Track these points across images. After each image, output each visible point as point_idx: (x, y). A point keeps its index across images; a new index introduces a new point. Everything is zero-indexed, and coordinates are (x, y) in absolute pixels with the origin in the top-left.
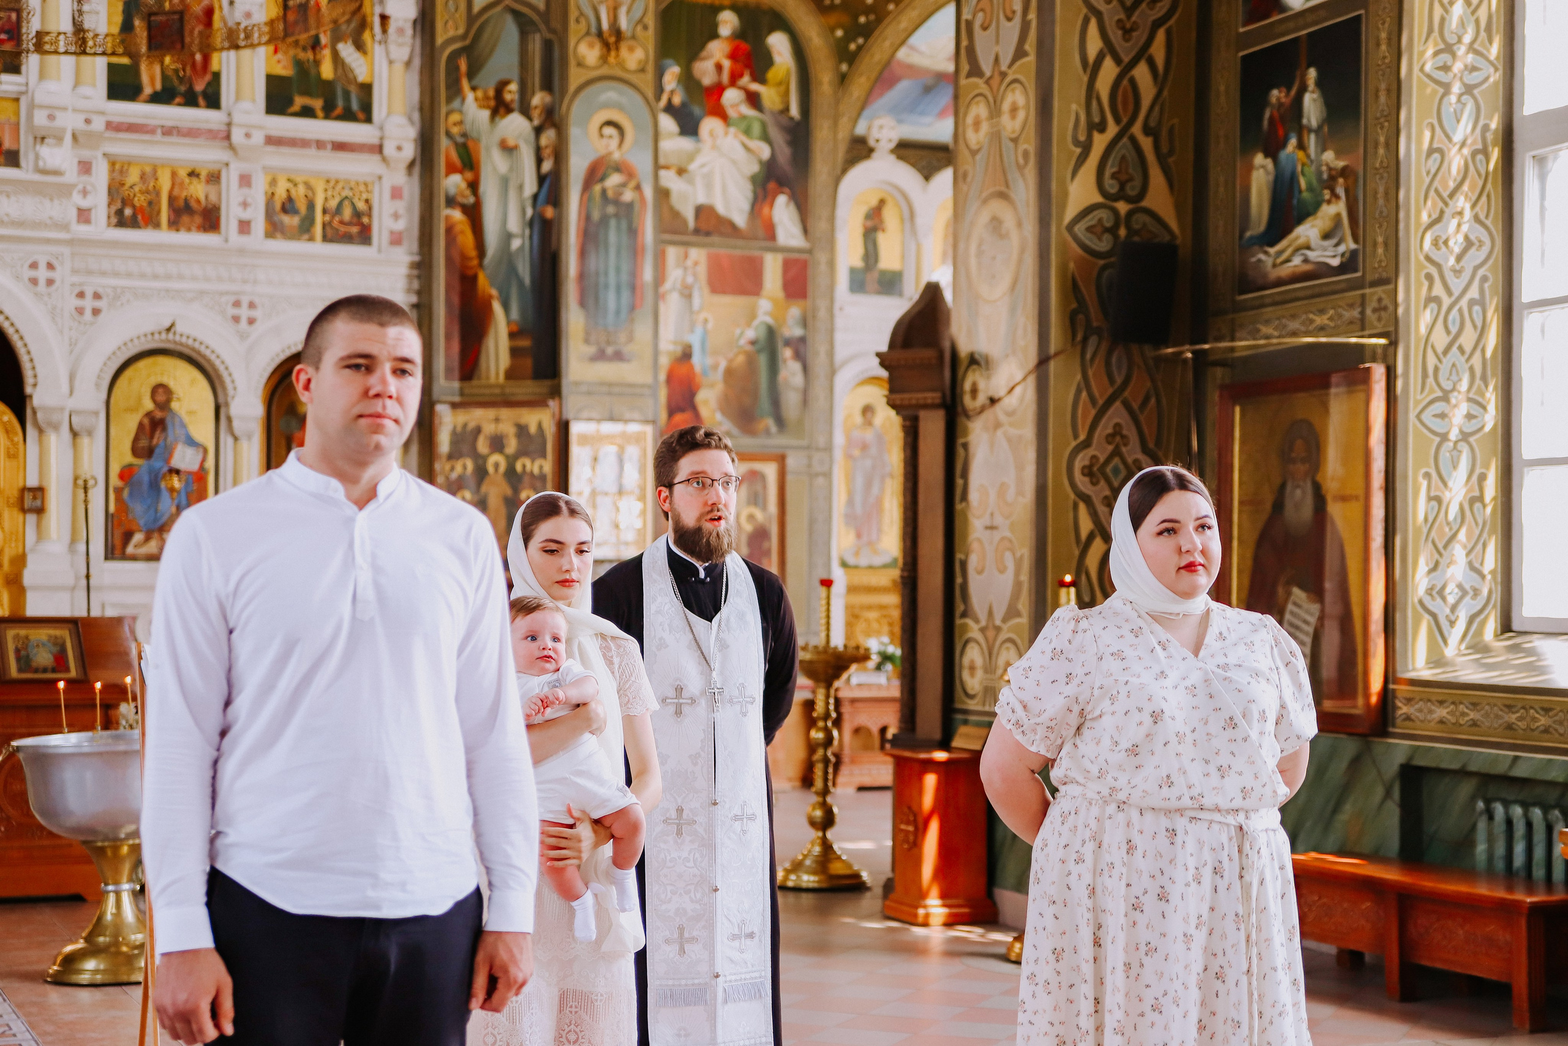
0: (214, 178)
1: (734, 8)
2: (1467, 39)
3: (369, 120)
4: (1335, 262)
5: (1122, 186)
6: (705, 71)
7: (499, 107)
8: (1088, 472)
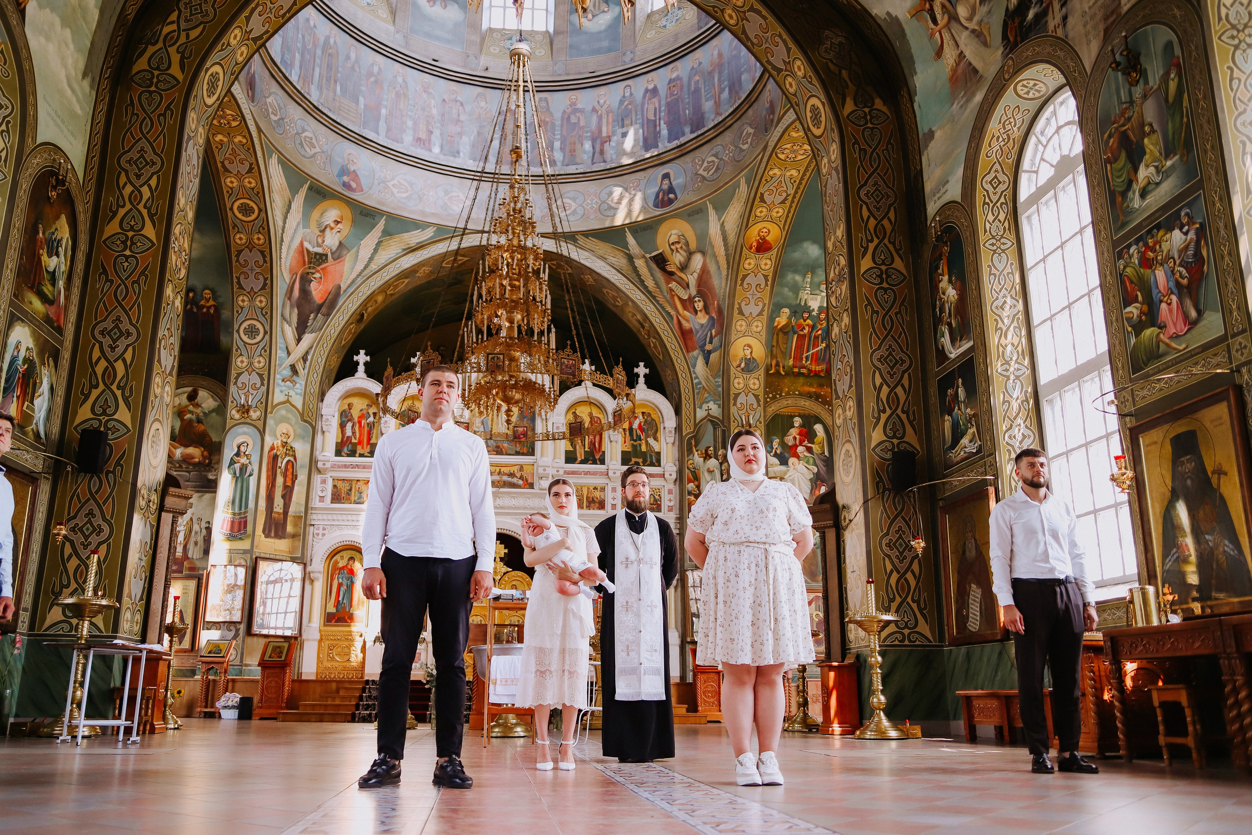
0: (603, 489)
1: (799, 416)
2: (1014, 358)
3: (659, 465)
4: (974, 451)
5: (895, 434)
6: (789, 440)
7: (707, 456)
8: (888, 545)
